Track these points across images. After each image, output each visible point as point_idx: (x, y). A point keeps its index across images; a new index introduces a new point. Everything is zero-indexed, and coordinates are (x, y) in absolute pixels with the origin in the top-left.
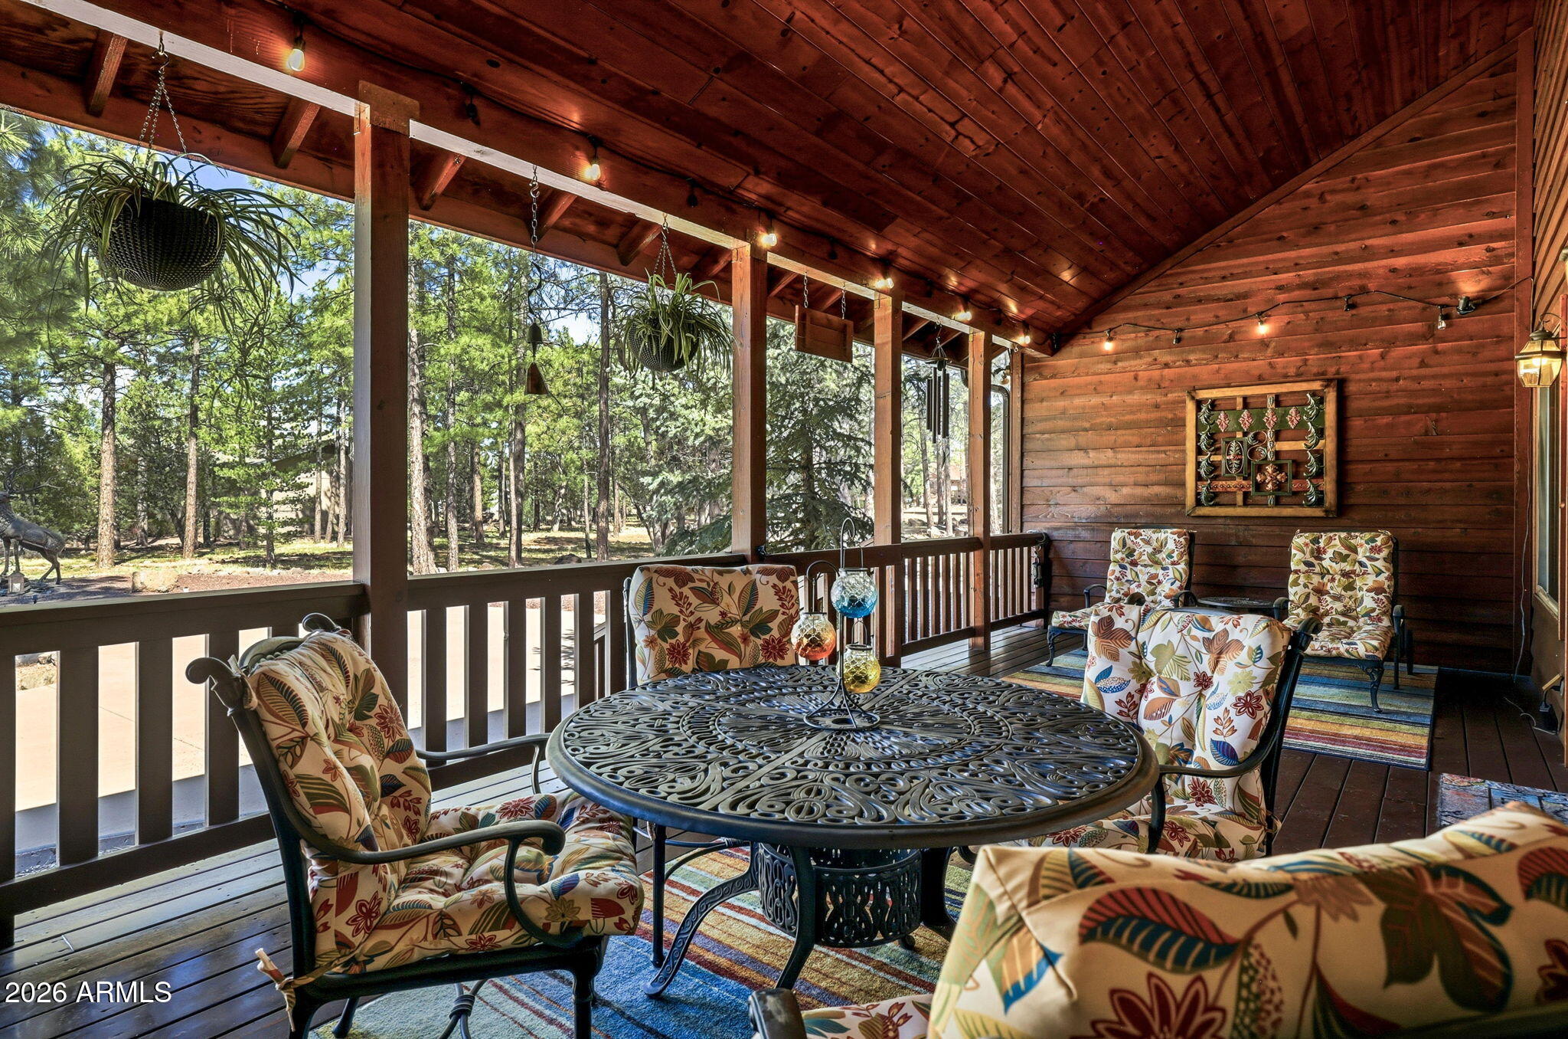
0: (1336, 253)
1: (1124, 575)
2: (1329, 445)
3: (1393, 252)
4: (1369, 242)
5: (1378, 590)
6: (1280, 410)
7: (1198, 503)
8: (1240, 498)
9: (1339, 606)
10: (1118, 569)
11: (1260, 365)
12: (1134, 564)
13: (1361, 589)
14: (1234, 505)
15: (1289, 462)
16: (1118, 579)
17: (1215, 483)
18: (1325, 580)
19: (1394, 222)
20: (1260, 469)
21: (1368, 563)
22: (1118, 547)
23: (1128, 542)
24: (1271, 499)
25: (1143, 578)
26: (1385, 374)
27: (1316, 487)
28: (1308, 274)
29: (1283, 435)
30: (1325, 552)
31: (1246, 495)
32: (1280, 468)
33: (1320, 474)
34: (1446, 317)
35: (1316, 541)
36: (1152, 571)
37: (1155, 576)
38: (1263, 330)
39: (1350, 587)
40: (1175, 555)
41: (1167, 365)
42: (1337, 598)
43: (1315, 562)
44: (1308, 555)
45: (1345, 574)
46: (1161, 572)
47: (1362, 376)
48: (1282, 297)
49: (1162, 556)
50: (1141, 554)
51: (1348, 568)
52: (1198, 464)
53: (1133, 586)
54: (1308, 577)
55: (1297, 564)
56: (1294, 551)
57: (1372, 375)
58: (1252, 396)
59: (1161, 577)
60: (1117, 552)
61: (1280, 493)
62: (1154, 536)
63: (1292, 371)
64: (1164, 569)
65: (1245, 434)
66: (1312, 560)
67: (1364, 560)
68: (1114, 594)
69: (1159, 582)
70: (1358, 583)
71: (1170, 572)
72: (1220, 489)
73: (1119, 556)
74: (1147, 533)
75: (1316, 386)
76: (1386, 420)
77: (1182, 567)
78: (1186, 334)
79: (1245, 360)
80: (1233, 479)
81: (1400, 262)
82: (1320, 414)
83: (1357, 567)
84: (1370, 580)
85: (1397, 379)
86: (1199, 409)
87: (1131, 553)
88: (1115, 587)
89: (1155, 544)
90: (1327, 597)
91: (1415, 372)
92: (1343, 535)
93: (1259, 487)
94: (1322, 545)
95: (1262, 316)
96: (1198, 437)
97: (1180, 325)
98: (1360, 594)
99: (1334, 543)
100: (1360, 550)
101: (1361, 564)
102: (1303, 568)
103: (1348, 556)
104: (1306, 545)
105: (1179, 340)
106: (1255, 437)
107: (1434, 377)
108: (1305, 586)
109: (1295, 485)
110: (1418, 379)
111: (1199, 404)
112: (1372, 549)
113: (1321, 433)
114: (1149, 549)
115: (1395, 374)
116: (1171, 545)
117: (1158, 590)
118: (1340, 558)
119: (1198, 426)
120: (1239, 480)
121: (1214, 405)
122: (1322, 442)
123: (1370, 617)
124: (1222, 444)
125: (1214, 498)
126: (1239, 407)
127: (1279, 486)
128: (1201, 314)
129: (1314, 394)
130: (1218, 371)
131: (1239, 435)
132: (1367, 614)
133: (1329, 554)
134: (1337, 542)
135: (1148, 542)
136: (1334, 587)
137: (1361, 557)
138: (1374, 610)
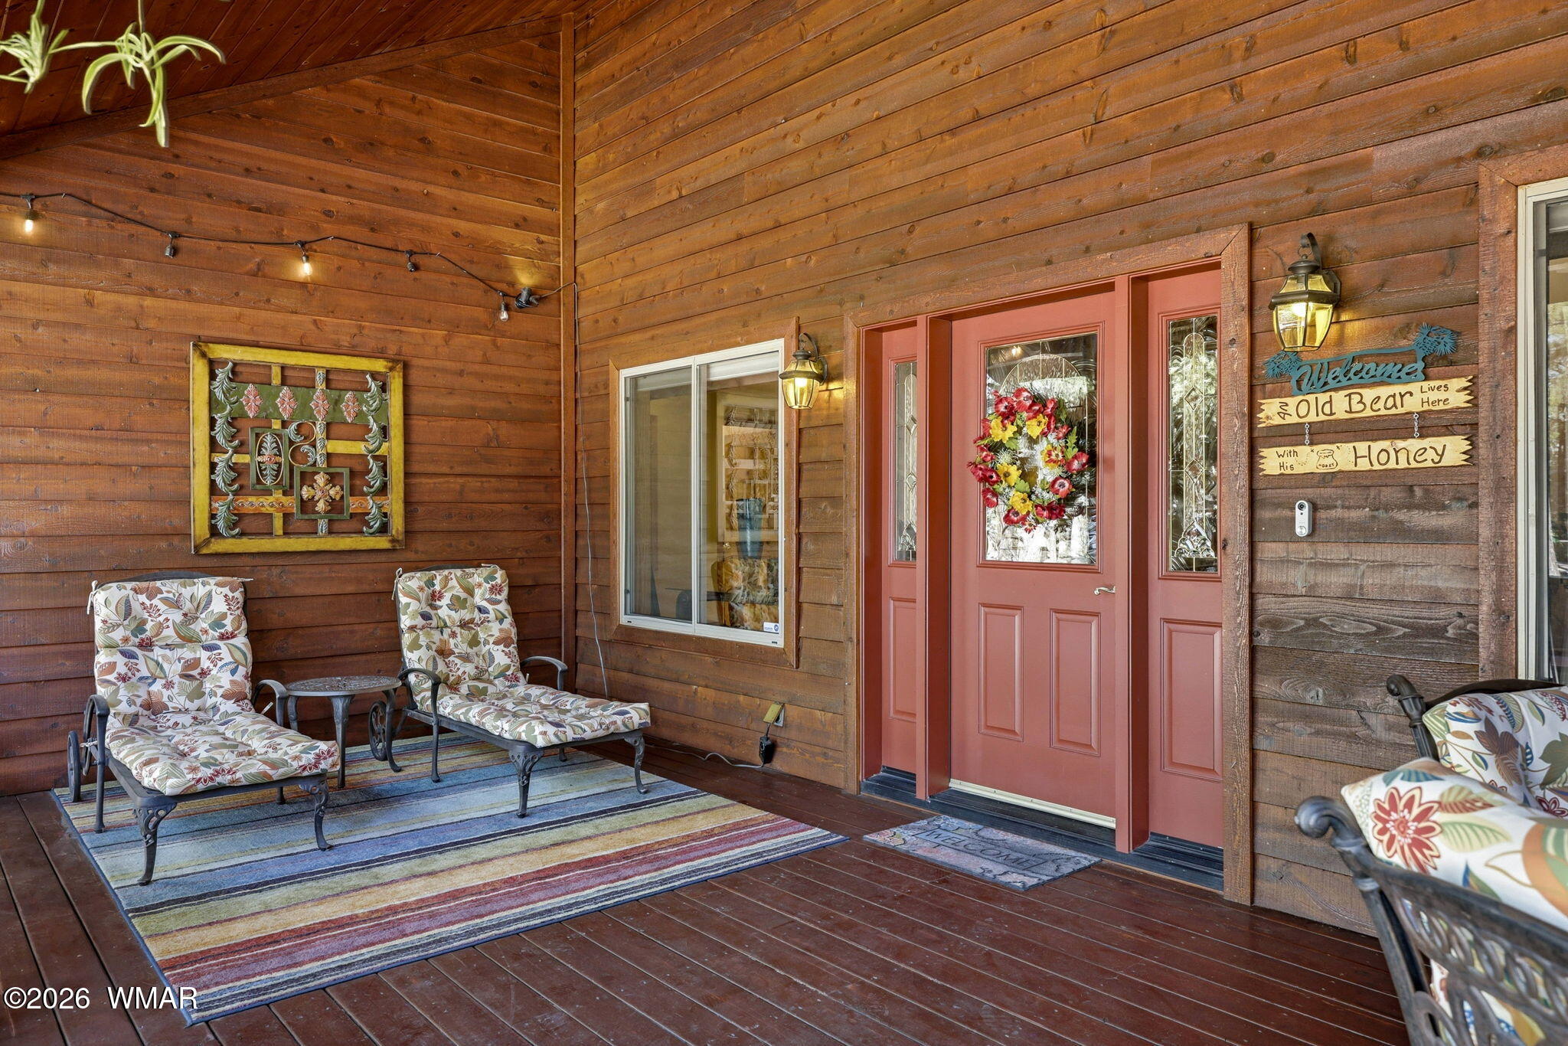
0: (396, 190)
1: (133, 669)
2: (394, 448)
3: (455, 211)
4: (431, 189)
5: (504, 641)
6: (334, 394)
7: (214, 532)
8: (278, 524)
9: (470, 669)
10: (120, 660)
11: (302, 323)
12: (147, 645)
13: (486, 642)
14: (270, 534)
15: (346, 472)
16: (124, 679)
17: (241, 500)
18: (445, 637)
19: (455, 173)
20: (307, 478)
21: (490, 607)
22: (114, 618)
23: (136, 608)
24: (323, 525)
25: (173, 670)
26: (448, 364)
27: (380, 508)
28: (363, 207)
29: (335, 429)
30: (440, 597)
31: (287, 517)
32: (333, 479)
33: (383, 490)
34: (507, 308)
35: (430, 583)
36: (187, 654)
37: (196, 663)
38: (305, 270)
39: (474, 642)
40: (228, 622)
41: (151, 291)
42: (466, 658)
43: (432, 612)
44: (424, 604)
45: (464, 625)
46: (204, 655)
47: (426, 363)
48: (329, 228)
49: (202, 624)
50: (160, 627)
51: (467, 617)
52: (213, 466)
53: (157, 687)
54: (428, 635)
55: (413, 617)
56: (403, 600)
57: (435, 363)
58: (293, 368)
59: (205, 664)
60: (112, 627)
61: (335, 516)
62: (186, 592)
63: (345, 341)
64: (209, 648)
65: (284, 424)
66: (428, 609)
67: (485, 604)
68: (124, 707)
69: (204, 673)
70: (482, 636)
71: (224, 652)
72: (250, 510)
73: (118, 635)
74: (170, 587)
75: (380, 366)
76: (450, 423)
77: (241, 641)
78: (182, 243)
79: (280, 309)
80: (268, 492)
81: (463, 226)
82: (382, 409)
83: (476, 615)
84: (495, 629)
85: (461, 373)
86: (213, 376)
87: (140, 628)
88: (123, 694)
89: (188, 606)
90: (451, 658)
91: (477, 368)
92: (459, 572)
93: (306, 506)
94: (437, 588)
95: (305, 249)
96: (212, 422)
97: (177, 225)
98: (485, 649)
99: (450, 581)
100: (477, 591)
101: (481, 610)
102: (420, 622)
103: (465, 600)
104: (421, 589)
105: (175, 251)
106: (298, 430)
107: (496, 377)
108: (429, 648)
109: (354, 504)
110: (481, 377)
111: (213, 365)
112: (492, 590)
113: (384, 431)
114: (177, 616)
115: (459, 366)
116: (219, 606)
117: (208, 686)
118: (457, 603)
119: (213, 403)
120: (278, 495)
121: (236, 372)
122: (385, 445)
123: (506, 678)
124: (251, 439)
125: (240, 522)
126: (276, 380)
127: (335, 506)
128: (210, 218)
129: (374, 375)
130: (239, 318)
131: (276, 425)
132: (502, 674)
133: (445, 601)
134: (454, 583)
135: (175, 604)
136: (458, 644)
137: (478, 600)
138: (508, 667)
